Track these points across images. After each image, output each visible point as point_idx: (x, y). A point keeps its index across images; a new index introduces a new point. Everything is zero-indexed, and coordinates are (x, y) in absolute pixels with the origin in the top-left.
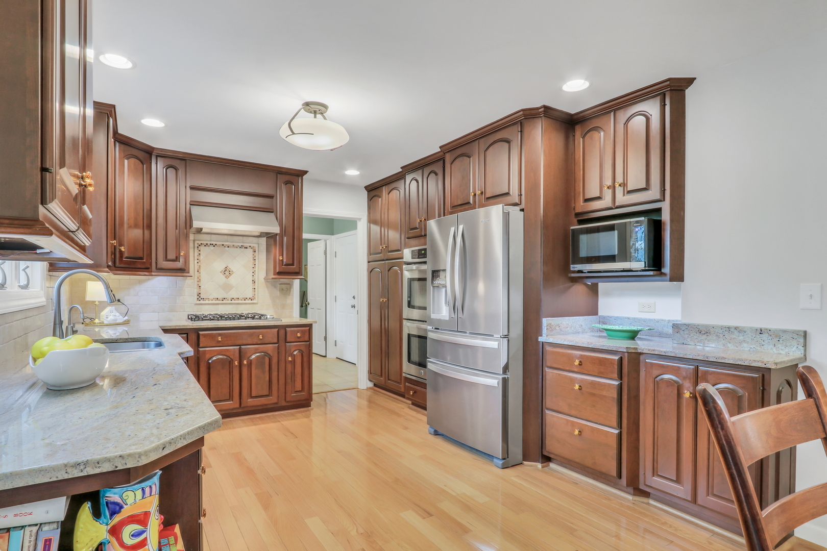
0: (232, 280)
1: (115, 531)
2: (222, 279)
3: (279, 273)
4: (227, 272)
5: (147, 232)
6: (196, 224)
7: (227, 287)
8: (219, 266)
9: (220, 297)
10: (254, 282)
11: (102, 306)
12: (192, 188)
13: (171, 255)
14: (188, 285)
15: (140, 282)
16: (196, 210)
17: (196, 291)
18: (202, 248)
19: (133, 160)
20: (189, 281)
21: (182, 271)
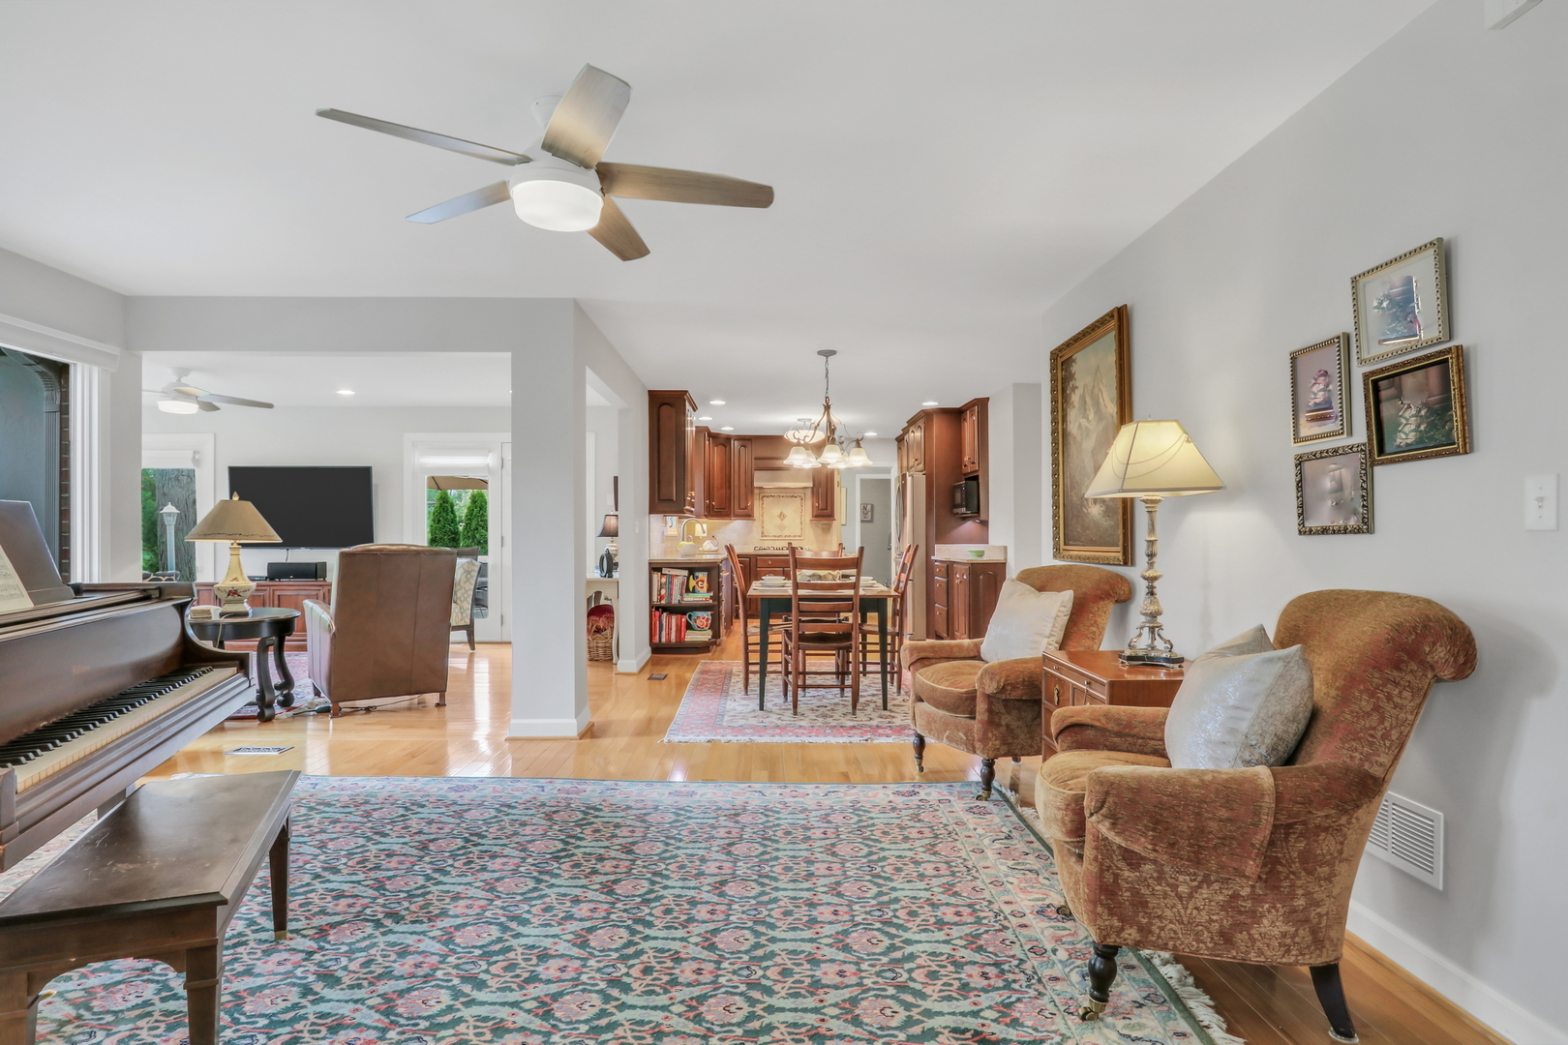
0: (786, 522)
1: (697, 583)
2: (778, 521)
3: (816, 516)
4: (782, 516)
5: (728, 491)
6: (756, 484)
7: (782, 527)
8: (776, 511)
9: (777, 534)
10: (801, 523)
11: (704, 539)
12: (756, 459)
13: (742, 506)
14: (756, 525)
15: (726, 524)
16: (757, 474)
17: (760, 530)
18: (765, 499)
19: (720, 447)
20: (756, 523)
21: (748, 515)
